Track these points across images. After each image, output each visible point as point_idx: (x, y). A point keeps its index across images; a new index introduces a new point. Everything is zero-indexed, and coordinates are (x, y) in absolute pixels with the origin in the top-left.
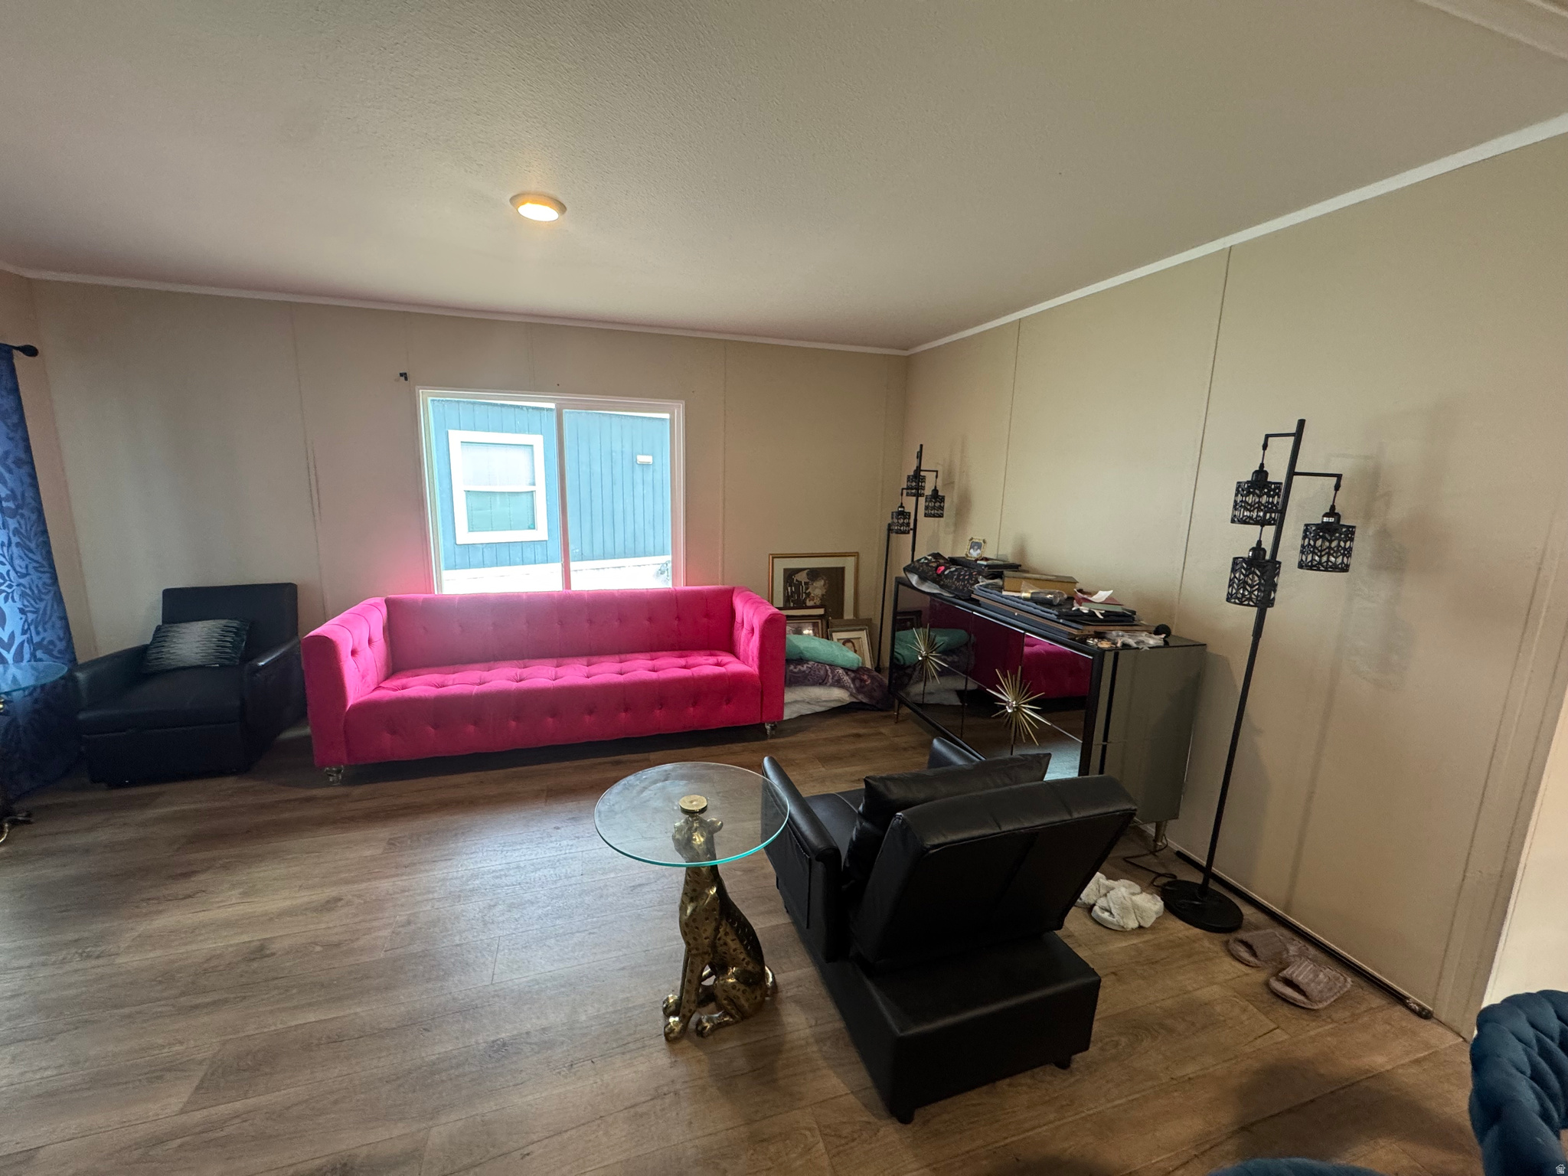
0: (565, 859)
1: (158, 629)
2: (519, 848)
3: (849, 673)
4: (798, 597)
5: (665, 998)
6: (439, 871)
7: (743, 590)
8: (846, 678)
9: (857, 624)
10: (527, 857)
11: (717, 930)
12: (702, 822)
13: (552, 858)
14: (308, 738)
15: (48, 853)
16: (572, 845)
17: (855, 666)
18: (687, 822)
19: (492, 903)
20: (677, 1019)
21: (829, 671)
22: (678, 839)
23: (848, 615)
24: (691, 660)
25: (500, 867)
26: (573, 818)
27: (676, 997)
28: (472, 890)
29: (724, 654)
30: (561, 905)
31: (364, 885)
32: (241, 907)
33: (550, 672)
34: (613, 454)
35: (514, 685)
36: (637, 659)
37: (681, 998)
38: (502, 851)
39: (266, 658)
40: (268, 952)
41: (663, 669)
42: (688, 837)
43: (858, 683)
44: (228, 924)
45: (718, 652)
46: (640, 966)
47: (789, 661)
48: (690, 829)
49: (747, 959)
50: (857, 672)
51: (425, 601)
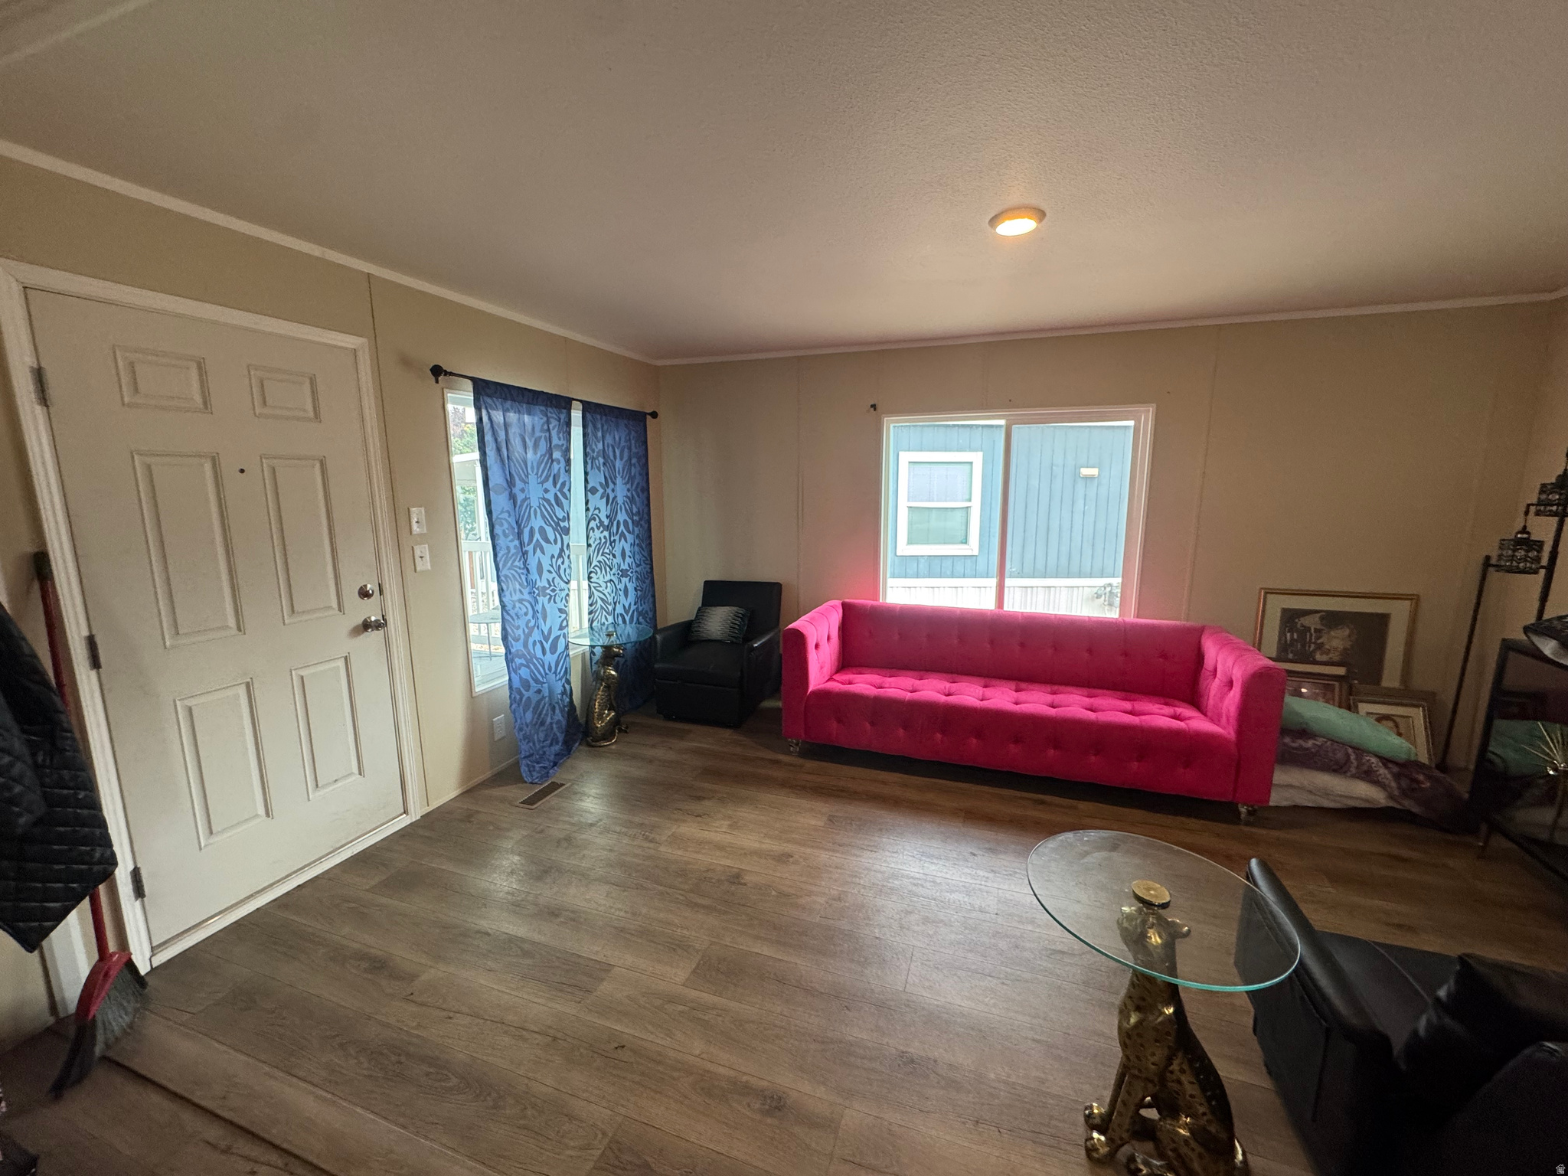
0: (980, 890)
1: (699, 609)
2: (936, 862)
3: (1390, 765)
4: (1303, 646)
5: (1089, 1104)
6: (866, 859)
7: (1217, 631)
8: (1382, 771)
9: (1406, 695)
10: (944, 875)
11: (1169, 1060)
12: (1160, 918)
13: (968, 885)
14: (779, 710)
15: (634, 757)
16: (987, 878)
17: (1403, 757)
18: (1139, 911)
19: (909, 909)
20: (1103, 1138)
21: (1353, 757)
22: (1126, 928)
23: (1391, 679)
24: (1140, 706)
25: (917, 876)
26: (990, 849)
27: (1103, 1110)
28: (892, 889)
29: (1184, 704)
30: (974, 938)
31: (809, 850)
32: (728, 836)
33: (977, 691)
34: (1054, 468)
35: (943, 699)
36: (1072, 693)
37: (1110, 1114)
38: (921, 860)
39: (759, 641)
40: (742, 881)
41: (1104, 711)
42: (1142, 932)
43: (1404, 783)
44: (720, 847)
45: (1177, 702)
46: (1058, 1048)
47: (1285, 731)
48: (1144, 922)
49: (1209, 1117)
50: (1404, 768)
51: (872, 607)
